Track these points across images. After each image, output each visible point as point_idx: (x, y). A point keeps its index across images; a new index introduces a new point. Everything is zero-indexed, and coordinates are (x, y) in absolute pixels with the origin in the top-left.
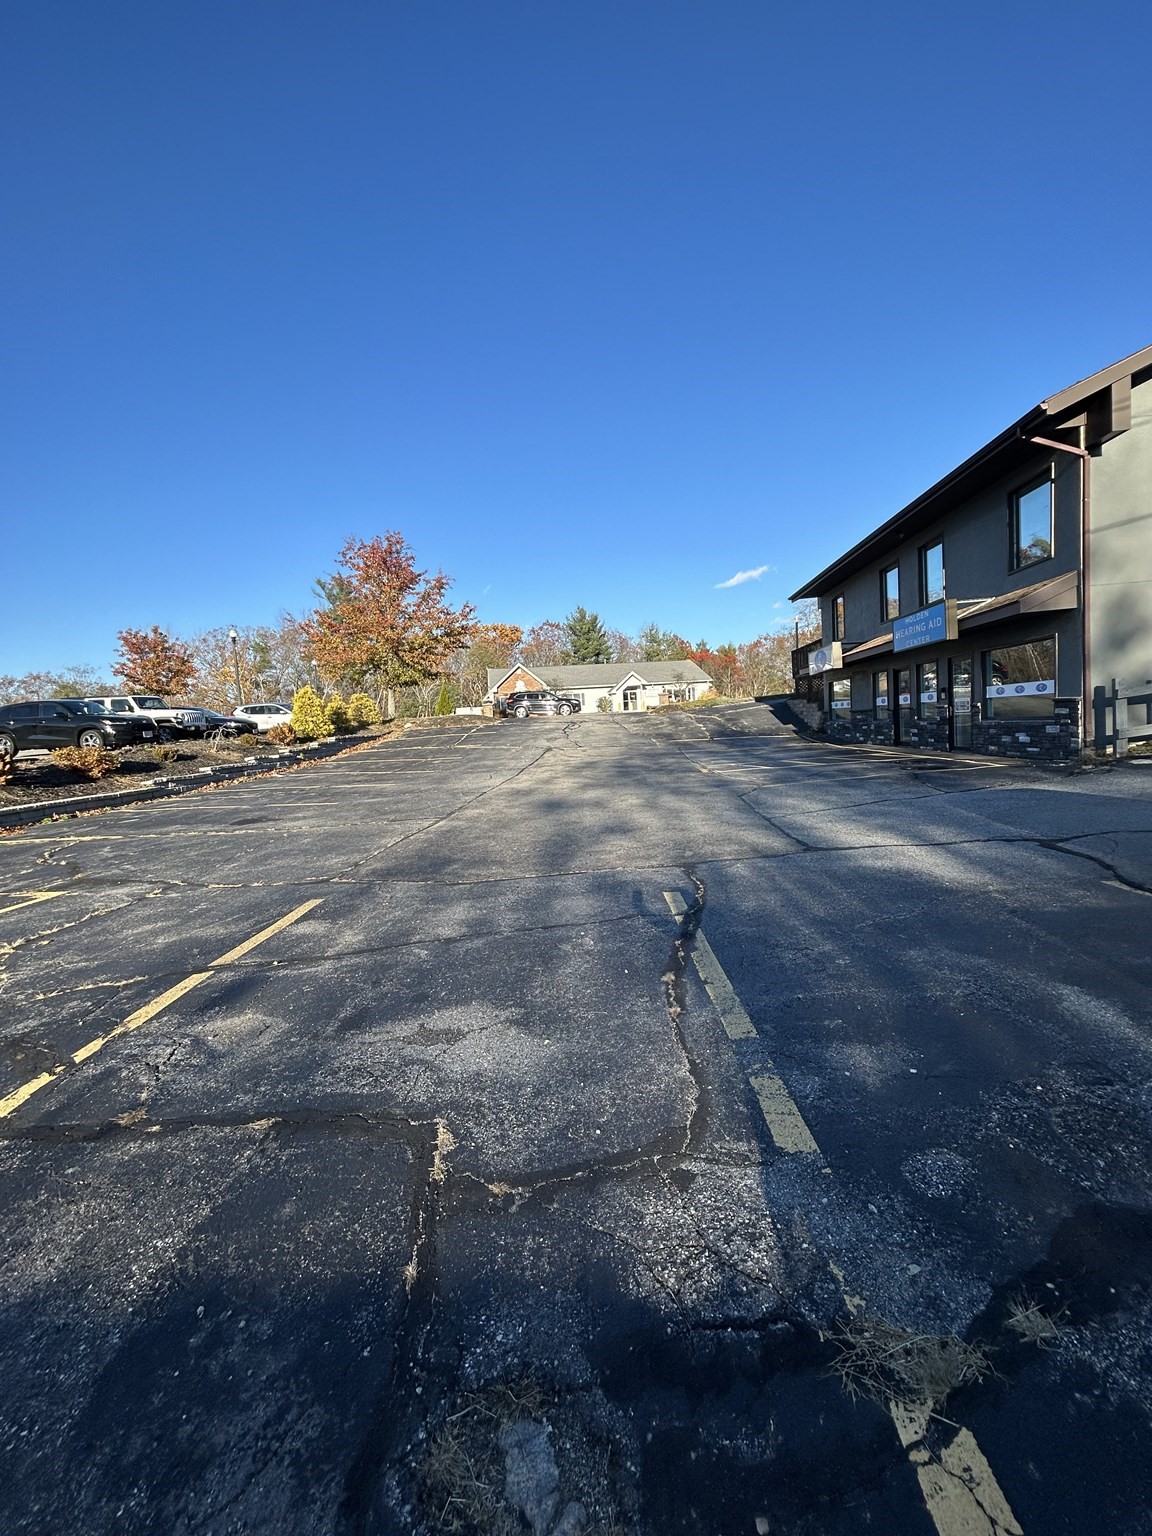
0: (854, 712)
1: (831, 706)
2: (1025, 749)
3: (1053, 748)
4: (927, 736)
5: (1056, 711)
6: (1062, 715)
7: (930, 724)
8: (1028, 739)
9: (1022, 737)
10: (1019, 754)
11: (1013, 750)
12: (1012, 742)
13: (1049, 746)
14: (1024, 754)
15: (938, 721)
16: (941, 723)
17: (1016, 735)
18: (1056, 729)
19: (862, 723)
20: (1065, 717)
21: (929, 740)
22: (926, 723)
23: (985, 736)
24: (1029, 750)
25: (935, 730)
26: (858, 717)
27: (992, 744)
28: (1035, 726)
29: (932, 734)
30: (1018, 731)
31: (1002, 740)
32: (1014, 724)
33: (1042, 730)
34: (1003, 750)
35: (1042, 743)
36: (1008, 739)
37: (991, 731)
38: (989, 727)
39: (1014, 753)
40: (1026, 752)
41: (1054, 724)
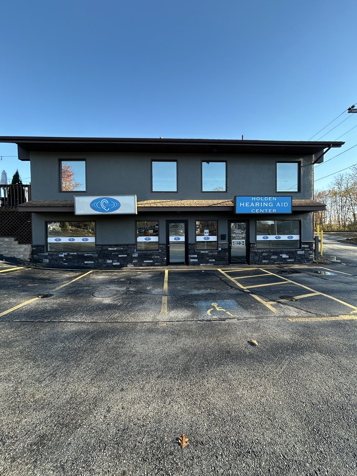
0: (103, 245)
1: (46, 240)
2: (286, 260)
3: (301, 259)
4: (208, 258)
5: (303, 246)
6: (305, 247)
7: (210, 252)
8: (288, 257)
9: (284, 256)
10: (282, 262)
11: (279, 261)
12: (278, 258)
13: (299, 258)
14: (286, 262)
15: (219, 251)
16: (223, 251)
17: (280, 255)
18: (303, 252)
19: (118, 253)
20: (307, 248)
21: (210, 260)
22: (207, 252)
23: (259, 256)
24: (288, 260)
25: (216, 255)
26: (110, 249)
27: (265, 260)
28: (291, 252)
29: (212, 257)
30: (282, 254)
31: (272, 258)
32: (279, 251)
33: (295, 253)
34: (272, 261)
35: (296, 258)
36: (276, 257)
37: (264, 254)
38: (262, 253)
39: (279, 262)
40: (287, 261)
41: (301, 251)
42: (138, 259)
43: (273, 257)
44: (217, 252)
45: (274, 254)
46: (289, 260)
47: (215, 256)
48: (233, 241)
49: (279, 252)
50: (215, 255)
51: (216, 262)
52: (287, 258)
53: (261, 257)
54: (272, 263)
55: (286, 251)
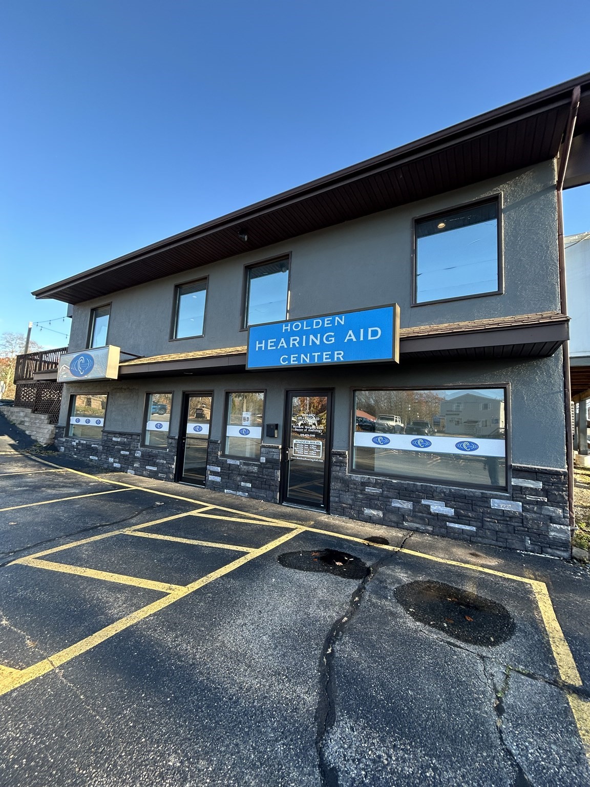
0: (109, 433)
1: (69, 420)
2: (443, 524)
3: (509, 532)
4: (239, 479)
5: (514, 482)
6: (527, 488)
7: (245, 464)
8: (450, 512)
9: (437, 507)
10: (430, 528)
11: (417, 521)
12: (414, 511)
13: (499, 527)
14: (443, 530)
15: (262, 463)
16: (267, 466)
17: (424, 502)
18: (515, 507)
19: (120, 447)
20: (534, 492)
21: (243, 484)
22: (238, 463)
23: (356, 494)
24: (452, 525)
25: (255, 473)
26: (114, 439)
27: (371, 507)
28: (465, 496)
29: (248, 477)
30: (428, 498)
31: (393, 505)
32: (419, 488)
33: (480, 503)
34: (394, 518)
35: (482, 521)
36: (407, 505)
37: (368, 490)
38: (364, 484)
39: (418, 526)
40: (447, 528)
41: (507, 499)
42: (140, 462)
43: (397, 504)
44: (256, 465)
45: (404, 493)
46: (457, 526)
47: (253, 474)
48: (294, 441)
49: (417, 491)
50: (252, 472)
51: (253, 489)
52: (446, 516)
53: (359, 496)
54: (394, 522)
55: (444, 493)
